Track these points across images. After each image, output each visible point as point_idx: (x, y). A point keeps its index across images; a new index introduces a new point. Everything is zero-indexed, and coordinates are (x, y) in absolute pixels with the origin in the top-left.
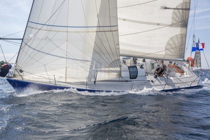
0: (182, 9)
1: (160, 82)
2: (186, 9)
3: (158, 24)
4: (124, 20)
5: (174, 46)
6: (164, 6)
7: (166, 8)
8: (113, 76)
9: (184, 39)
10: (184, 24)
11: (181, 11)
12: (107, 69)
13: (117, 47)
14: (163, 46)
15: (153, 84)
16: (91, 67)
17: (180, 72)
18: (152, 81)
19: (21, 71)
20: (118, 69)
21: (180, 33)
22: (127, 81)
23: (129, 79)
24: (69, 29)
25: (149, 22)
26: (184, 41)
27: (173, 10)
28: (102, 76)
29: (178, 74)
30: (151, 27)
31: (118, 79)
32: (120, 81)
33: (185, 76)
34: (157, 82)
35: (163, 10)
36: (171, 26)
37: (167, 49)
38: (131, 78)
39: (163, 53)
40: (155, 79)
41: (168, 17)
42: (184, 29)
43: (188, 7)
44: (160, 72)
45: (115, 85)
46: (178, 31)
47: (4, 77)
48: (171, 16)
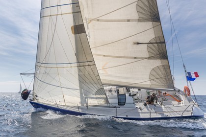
0: (156, 43)
1: (148, 110)
2: (160, 43)
3: (135, 58)
4: (104, 56)
5: (158, 77)
6: (136, 41)
7: (138, 43)
8: (101, 102)
10: (164, 56)
11: (156, 45)
12: (95, 96)
13: (98, 78)
14: (147, 76)
15: (140, 111)
16: (81, 93)
18: (141, 109)
20: (105, 96)
21: (161, 64)
22: (115, 107)
23: (117, 105)
25: (126, 56)
26: (169, 71)
27: (147, 45)
28: (92, 102)
30: (129, 60)
31: (106, 105)
32: (108, 106)
33: (182, 105)
34: (145, 110)
35: (135, 45)
36: (149, 58)
37: (151, 80)
38: (119, 105)
39: (149, 83)
40: (144, 106)
41: (143, 51)
42: (165, 62)
43: (162, 41)
44: (151, 100)
45: (104, 111)
46: (158, 63)
48: (146, 49)
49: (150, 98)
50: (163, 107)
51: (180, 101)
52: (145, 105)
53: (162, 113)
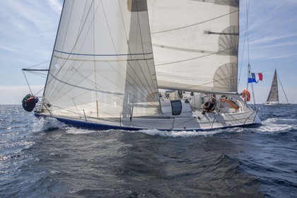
0: (230, 34)
1: (208, 119)
2: (234, 34)
3: (203, 52)
4: (162, 47)
5: (223, 77)
6: (207, 30)
7: (210, 33)
8: (152, 112)
9: (235, 69)
10: (234, 51)
11: (228, 36)
12: (144, 103)
13: (153, 77)
14: (211, 77)
15: (199, 121)
16: (125, 100)
17: (234, 108)
18: (199, 118)
19: (49, 105)
20: (158, 103)
21: (229, 62)
22: (169, 118)
23: (171, 115)
24: (97, 58)
25: (191, 48)
26: (235, 71)
27: (219, 35)
28: (138, 112)
29: (232, 110)
30: (194, 55)
31: (158, 115)
32: (160, 116)
33: (240, 112)
34: (204, 119)
35: (206, 35)
36: (219, 53)
37: (215, 81)
38: (173, 114)
39: (212, 85)
40: (202, 115)
41: (213, 43)
42: (234, 57)
43: (236, 32)
44: (210, 107)
45: (154, 123)
46: (226, 59)
47: (31, 111)
48: (217, 42)
49: (209, 104)
50: (223, 115)
51: (237, 108)
52: (204, 113)
53: (223, 122)
